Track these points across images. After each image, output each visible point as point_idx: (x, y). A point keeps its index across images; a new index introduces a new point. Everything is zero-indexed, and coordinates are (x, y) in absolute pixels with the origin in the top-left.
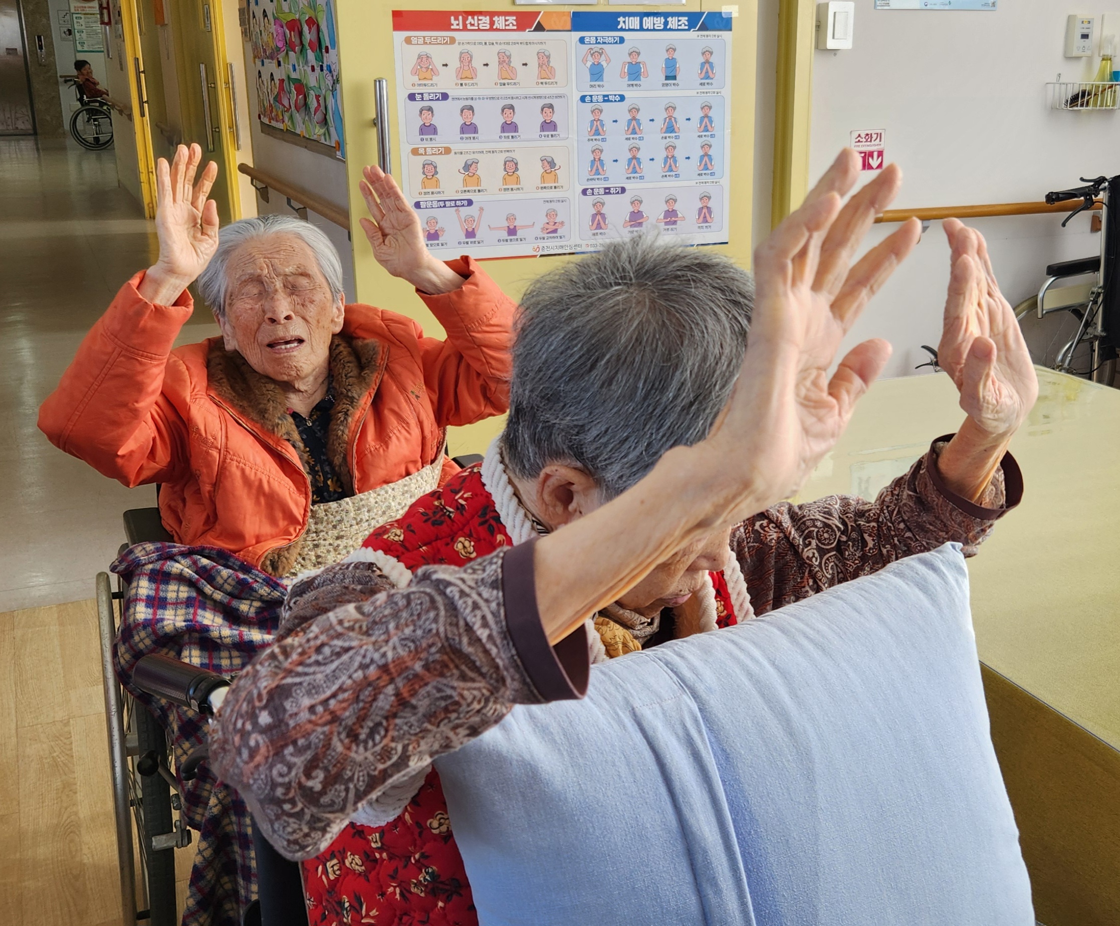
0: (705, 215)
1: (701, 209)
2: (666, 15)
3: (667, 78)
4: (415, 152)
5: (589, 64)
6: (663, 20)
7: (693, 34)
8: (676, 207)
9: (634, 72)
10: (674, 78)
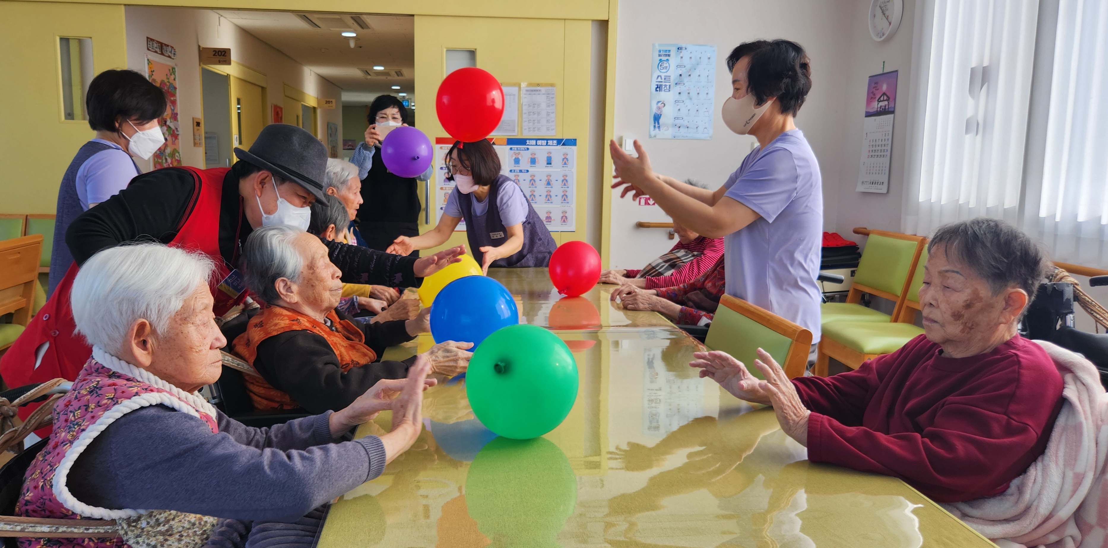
0: (564, 219)
1: (562, 217)
2: (547, 140)
3: (548, 164)
4: (442, 188)
5: (514, 158)
6: (546, 142)
7: (560, 147)
8: (551, 215)
9: (533, 161)
10: (551, 164)
